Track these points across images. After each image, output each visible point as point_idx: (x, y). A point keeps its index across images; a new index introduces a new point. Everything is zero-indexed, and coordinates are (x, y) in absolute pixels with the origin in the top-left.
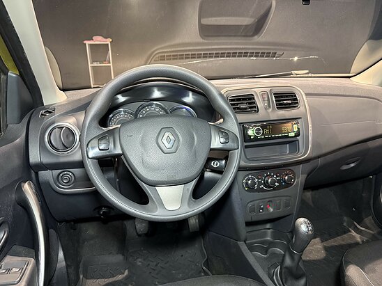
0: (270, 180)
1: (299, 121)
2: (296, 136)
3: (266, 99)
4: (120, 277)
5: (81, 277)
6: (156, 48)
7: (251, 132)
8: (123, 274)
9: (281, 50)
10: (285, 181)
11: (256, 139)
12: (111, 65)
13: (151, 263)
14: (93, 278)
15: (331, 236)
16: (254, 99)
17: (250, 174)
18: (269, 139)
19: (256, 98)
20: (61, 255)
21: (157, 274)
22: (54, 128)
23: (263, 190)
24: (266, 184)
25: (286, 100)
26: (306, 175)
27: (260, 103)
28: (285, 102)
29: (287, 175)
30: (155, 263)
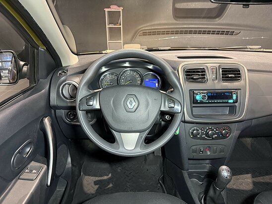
0: (210, 132)
1: (239, 91)
2: (234, 102)
3: (215, 73)
4: (105, 177)
5: (82, 174)
6: (142, 26)
7: (198, 98)
8: (108, 176)
9: (238, 29)
10: (222, 134)
11: (201, 102)
12: (121, 26)
13: (127, 172)
14: (89, 175)
15: (261, 175)
16: (205, 71)
17: (195, 126)
18: (212, 103)
19: (206, 71)
20: (69, 160)
21: (130, 180)
22: (65, 84)
23: (204, 139)
24: (207, 135)
25: (231, 74)
26: (240, 132)
27: (209, 76)
28: (230, 75)
29: (224, 130)
30: (129, 172)
